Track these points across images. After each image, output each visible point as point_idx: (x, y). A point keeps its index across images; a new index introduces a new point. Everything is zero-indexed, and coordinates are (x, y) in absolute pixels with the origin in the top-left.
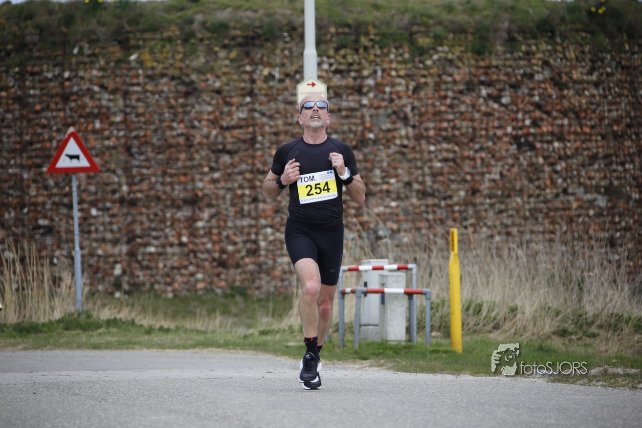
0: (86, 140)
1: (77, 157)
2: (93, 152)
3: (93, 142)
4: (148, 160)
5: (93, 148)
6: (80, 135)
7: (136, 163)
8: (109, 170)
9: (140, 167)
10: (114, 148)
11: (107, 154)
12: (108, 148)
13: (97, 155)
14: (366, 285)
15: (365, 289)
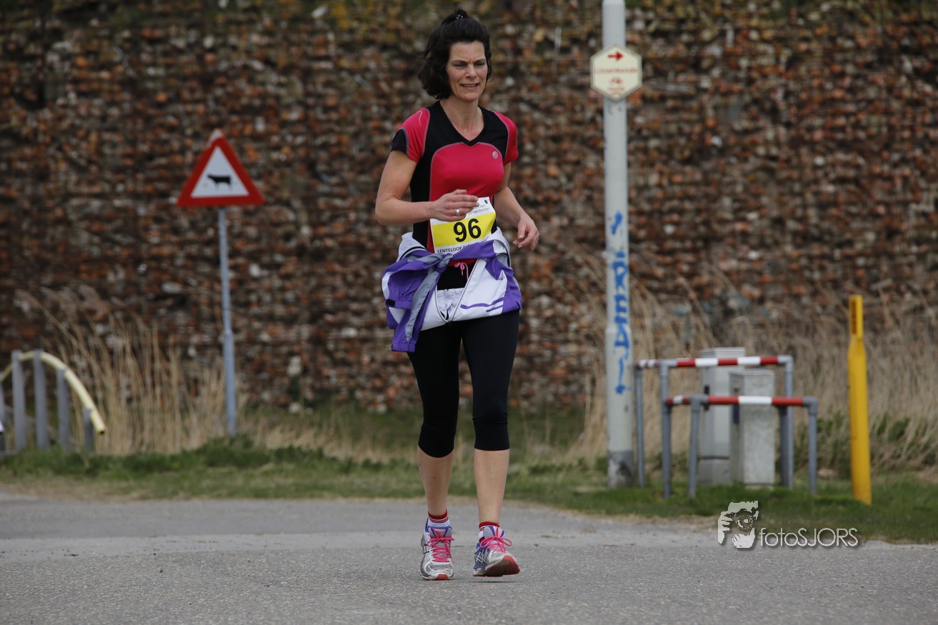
0: (242, 151)
1: (227, 180)
2: (254, 171)
3: (254, 154)
4: (343, 184)
5: (254, 165)
6: (231, 142)
7: (323, 188)
8: (279, 201)
9: (330, 195)
10: (288, 164)
11: (277, 173)
12: (278, 164)
14: (707, 390)
15: (705, 398)
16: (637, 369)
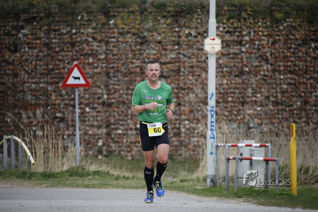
0: (84, 69)
1: (78, 78)
2: (88, 76)
3: (88, 70)
4: (119, 80)
5: (88, 73)
6: (81, 66)
7: (112, 82)
8: (96, 86)
9: (114, 84)
10: (100, 73)
11: (96, 76)
12: (96, 73)
13: (90, 77)
14: (241, 155)
15: (241, 157)
16: (217, 146)
